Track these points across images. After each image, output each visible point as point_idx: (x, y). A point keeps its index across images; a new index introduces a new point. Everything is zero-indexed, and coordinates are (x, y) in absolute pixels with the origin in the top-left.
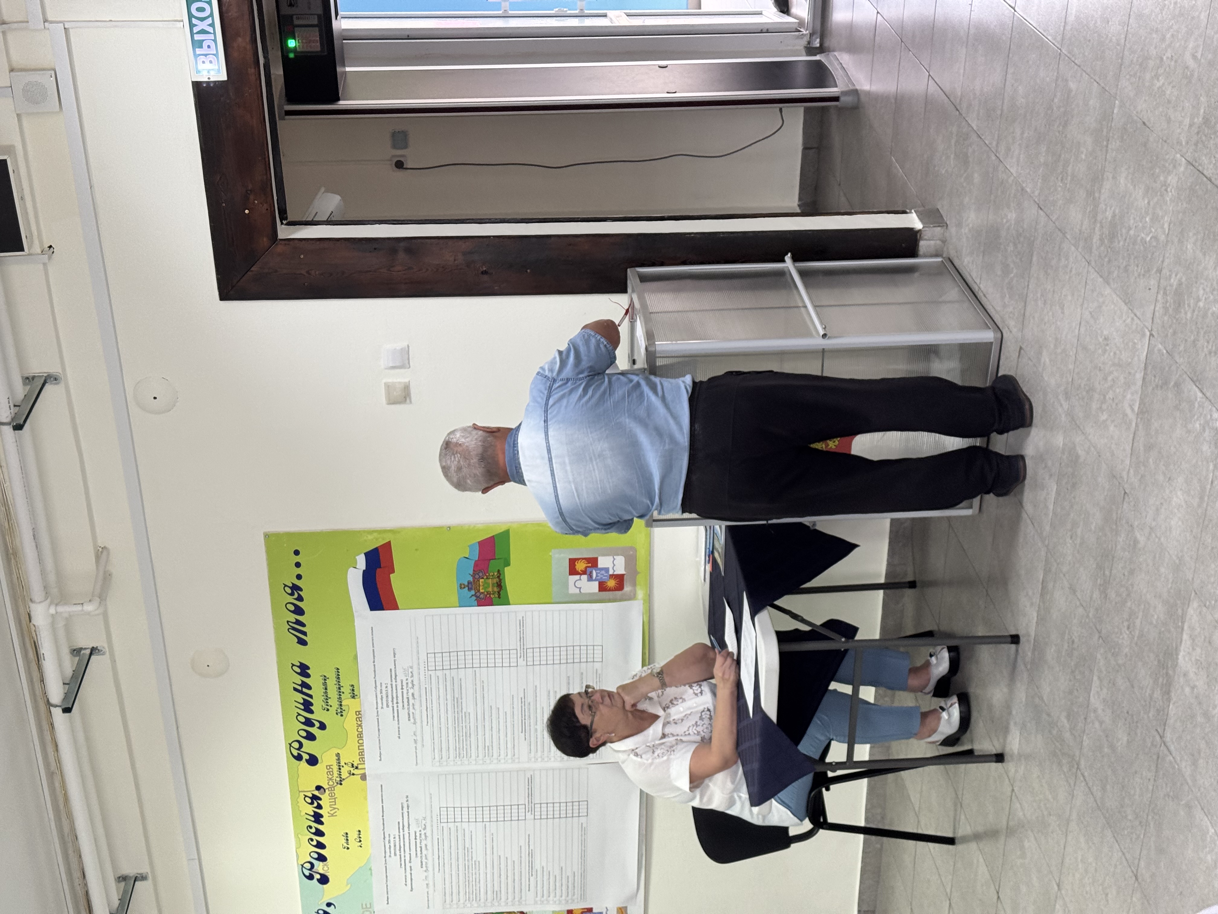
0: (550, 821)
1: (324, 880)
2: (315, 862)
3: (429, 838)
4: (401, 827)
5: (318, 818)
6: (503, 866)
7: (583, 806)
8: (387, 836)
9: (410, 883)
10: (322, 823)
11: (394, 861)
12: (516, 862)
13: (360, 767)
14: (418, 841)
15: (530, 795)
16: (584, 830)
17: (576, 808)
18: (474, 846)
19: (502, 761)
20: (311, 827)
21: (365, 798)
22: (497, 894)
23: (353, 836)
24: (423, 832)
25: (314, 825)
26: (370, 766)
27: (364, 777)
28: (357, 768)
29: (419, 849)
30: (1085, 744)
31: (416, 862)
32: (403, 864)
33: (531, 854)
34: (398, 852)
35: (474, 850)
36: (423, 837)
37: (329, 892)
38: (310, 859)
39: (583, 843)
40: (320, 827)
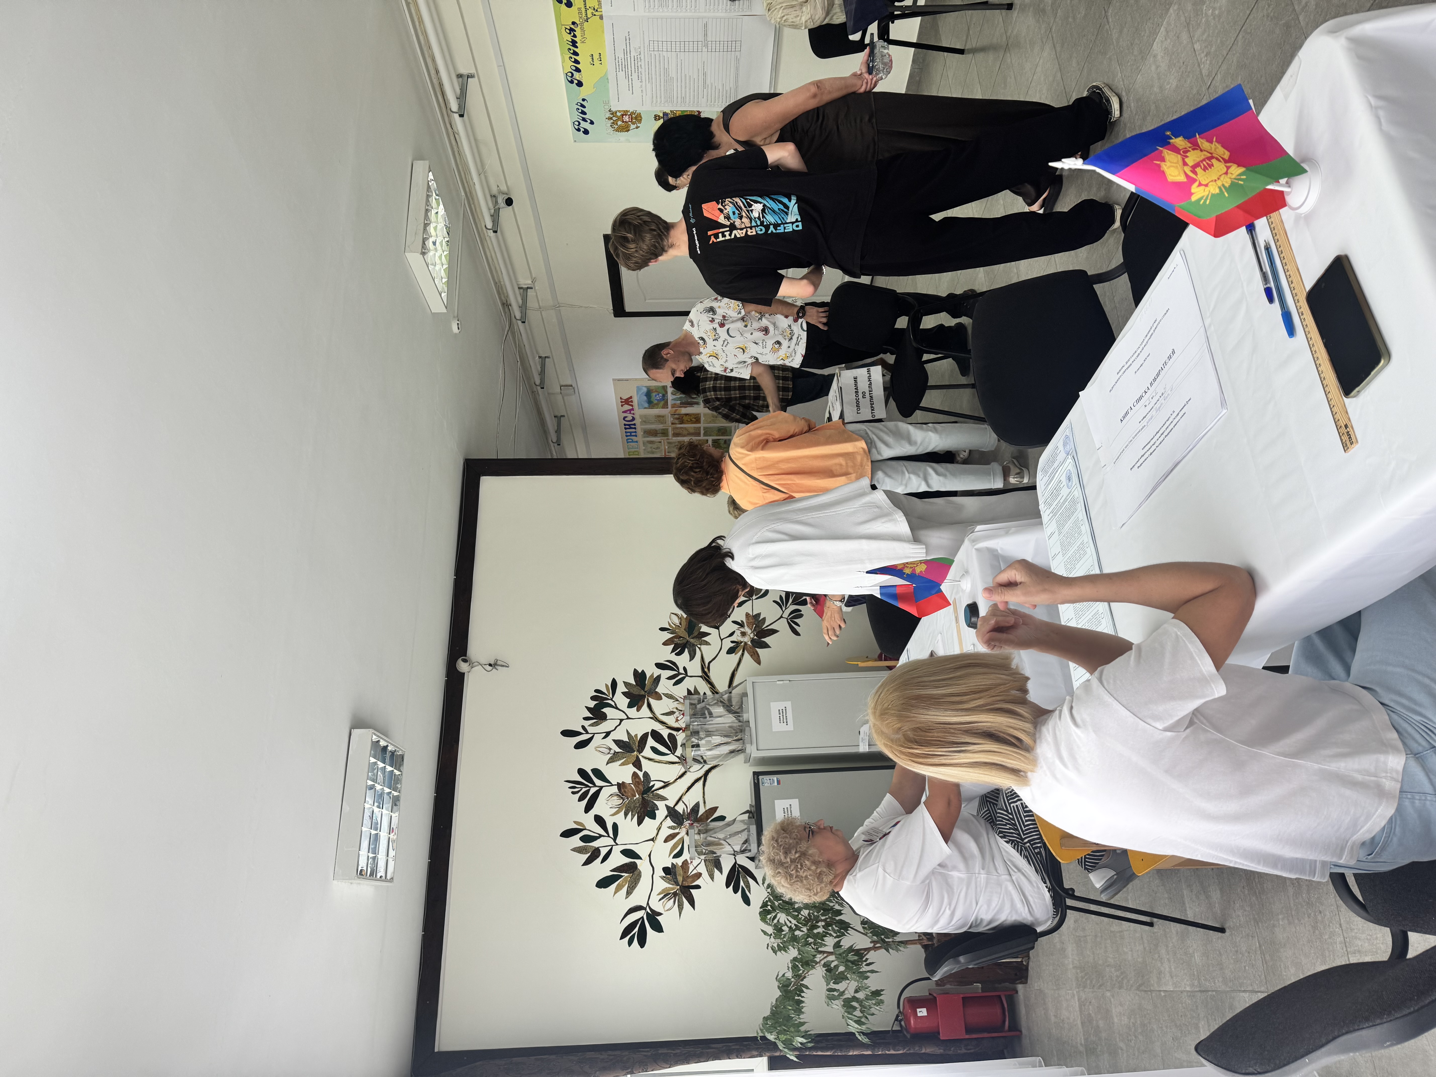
0: (717, 53)
1: (580, 84)
2: (574, 72)
3: (643, 61)
4: (625, 53)
5: (574, 43)
6: (688, 81)
7: (738, 44)
8: (617, 58)
9: (631, 88)
10: (577, 47)
11: (621, 74)
12: (696, 80)
13: (599, 10)
14: (636, 62)
15: (706, 35)
16: (737, 60)
17: (734, 45)
18: (670, 68)
19: (688, 11)
20: (570, 49)
21: (603, 32)
22: (683, 99)
23: (596, 57)
24: (639, 57)
25: (572, 48)
26: (605, 9)
27: (601, 17)
28: (597, 11)
29: (636, 68)
30: (1058, 15)
31: (635, 76)
32: (627, 77)
33: (705, 74)
34: (624, 69)
35: (670, 70)
36: (639, 60)
37: (584, 92)
38: (571, 70)
39: (737, 69)
40: (576, 49)
